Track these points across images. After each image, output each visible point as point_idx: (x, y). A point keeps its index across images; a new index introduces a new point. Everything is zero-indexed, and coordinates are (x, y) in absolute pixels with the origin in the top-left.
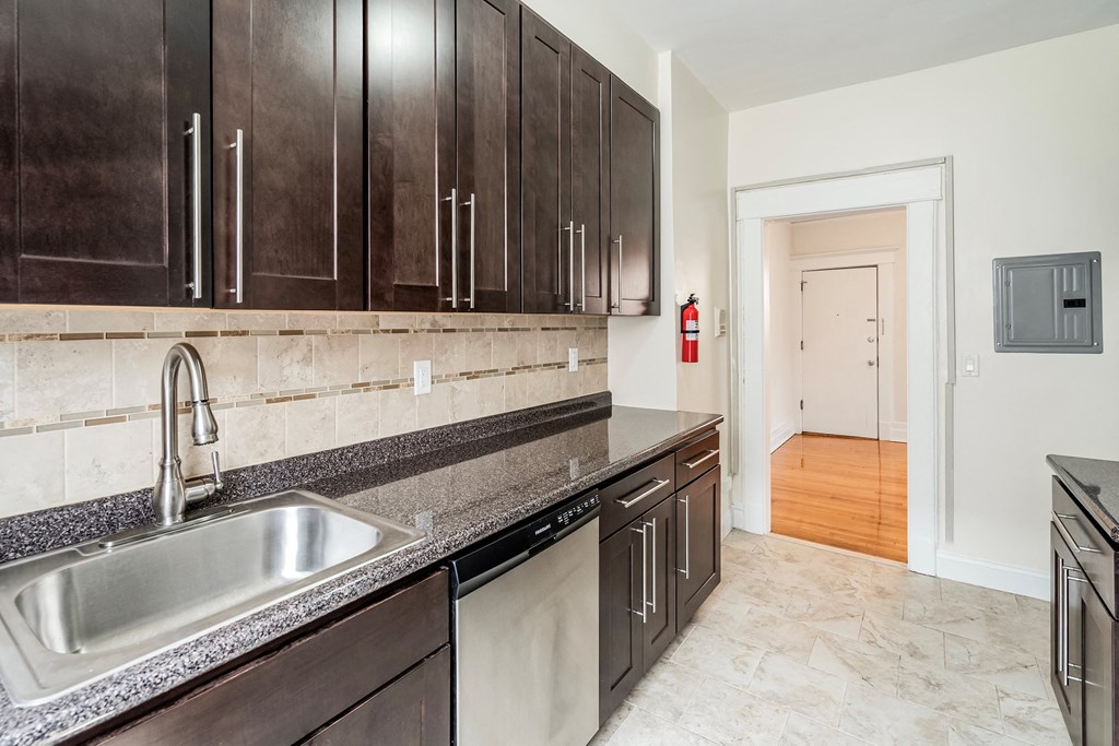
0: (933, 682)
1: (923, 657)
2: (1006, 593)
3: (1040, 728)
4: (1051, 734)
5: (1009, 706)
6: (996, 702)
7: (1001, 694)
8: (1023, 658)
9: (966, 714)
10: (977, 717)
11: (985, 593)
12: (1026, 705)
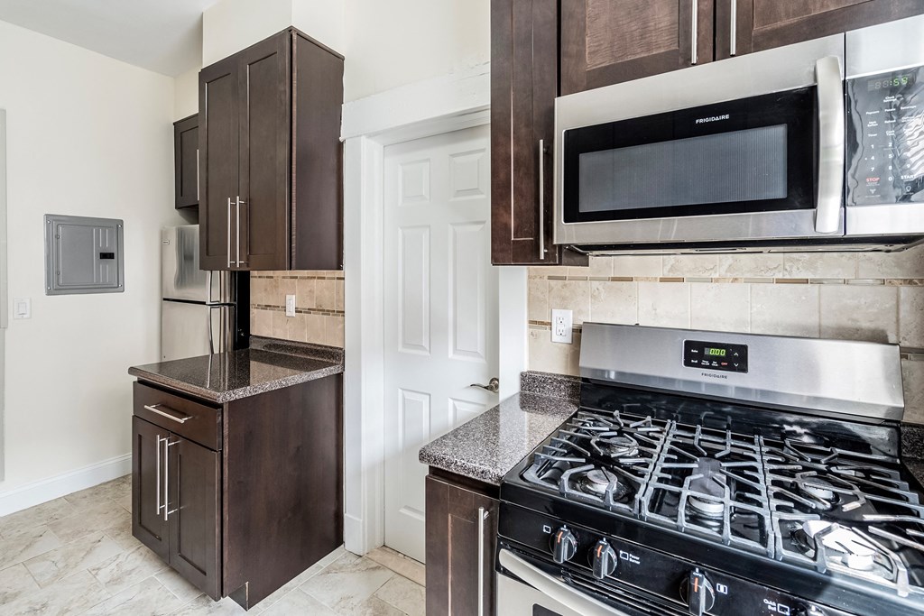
0: (37, 607)
1: (16, 595)
2: (56, 500)
3: (129, 573)
4: (137, 570)
5: (103, 576)
6: (94, 581)
7: (94, 572)
8: (94, 536)
9: (78, 607)
10: (88, 601)
11: (39, 509)
12: (113, 566)
